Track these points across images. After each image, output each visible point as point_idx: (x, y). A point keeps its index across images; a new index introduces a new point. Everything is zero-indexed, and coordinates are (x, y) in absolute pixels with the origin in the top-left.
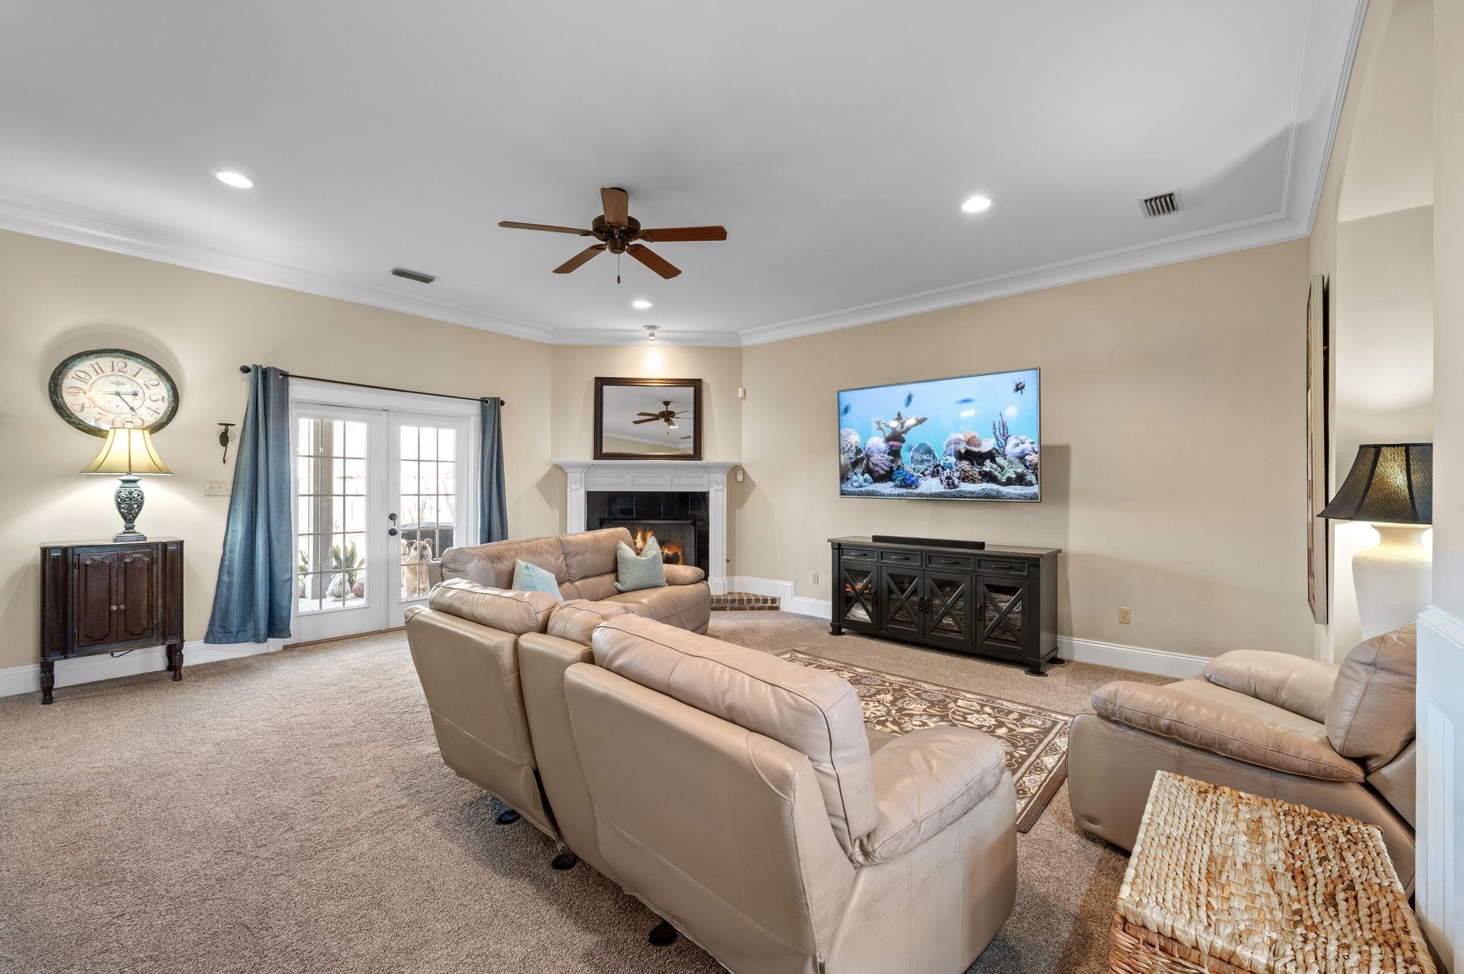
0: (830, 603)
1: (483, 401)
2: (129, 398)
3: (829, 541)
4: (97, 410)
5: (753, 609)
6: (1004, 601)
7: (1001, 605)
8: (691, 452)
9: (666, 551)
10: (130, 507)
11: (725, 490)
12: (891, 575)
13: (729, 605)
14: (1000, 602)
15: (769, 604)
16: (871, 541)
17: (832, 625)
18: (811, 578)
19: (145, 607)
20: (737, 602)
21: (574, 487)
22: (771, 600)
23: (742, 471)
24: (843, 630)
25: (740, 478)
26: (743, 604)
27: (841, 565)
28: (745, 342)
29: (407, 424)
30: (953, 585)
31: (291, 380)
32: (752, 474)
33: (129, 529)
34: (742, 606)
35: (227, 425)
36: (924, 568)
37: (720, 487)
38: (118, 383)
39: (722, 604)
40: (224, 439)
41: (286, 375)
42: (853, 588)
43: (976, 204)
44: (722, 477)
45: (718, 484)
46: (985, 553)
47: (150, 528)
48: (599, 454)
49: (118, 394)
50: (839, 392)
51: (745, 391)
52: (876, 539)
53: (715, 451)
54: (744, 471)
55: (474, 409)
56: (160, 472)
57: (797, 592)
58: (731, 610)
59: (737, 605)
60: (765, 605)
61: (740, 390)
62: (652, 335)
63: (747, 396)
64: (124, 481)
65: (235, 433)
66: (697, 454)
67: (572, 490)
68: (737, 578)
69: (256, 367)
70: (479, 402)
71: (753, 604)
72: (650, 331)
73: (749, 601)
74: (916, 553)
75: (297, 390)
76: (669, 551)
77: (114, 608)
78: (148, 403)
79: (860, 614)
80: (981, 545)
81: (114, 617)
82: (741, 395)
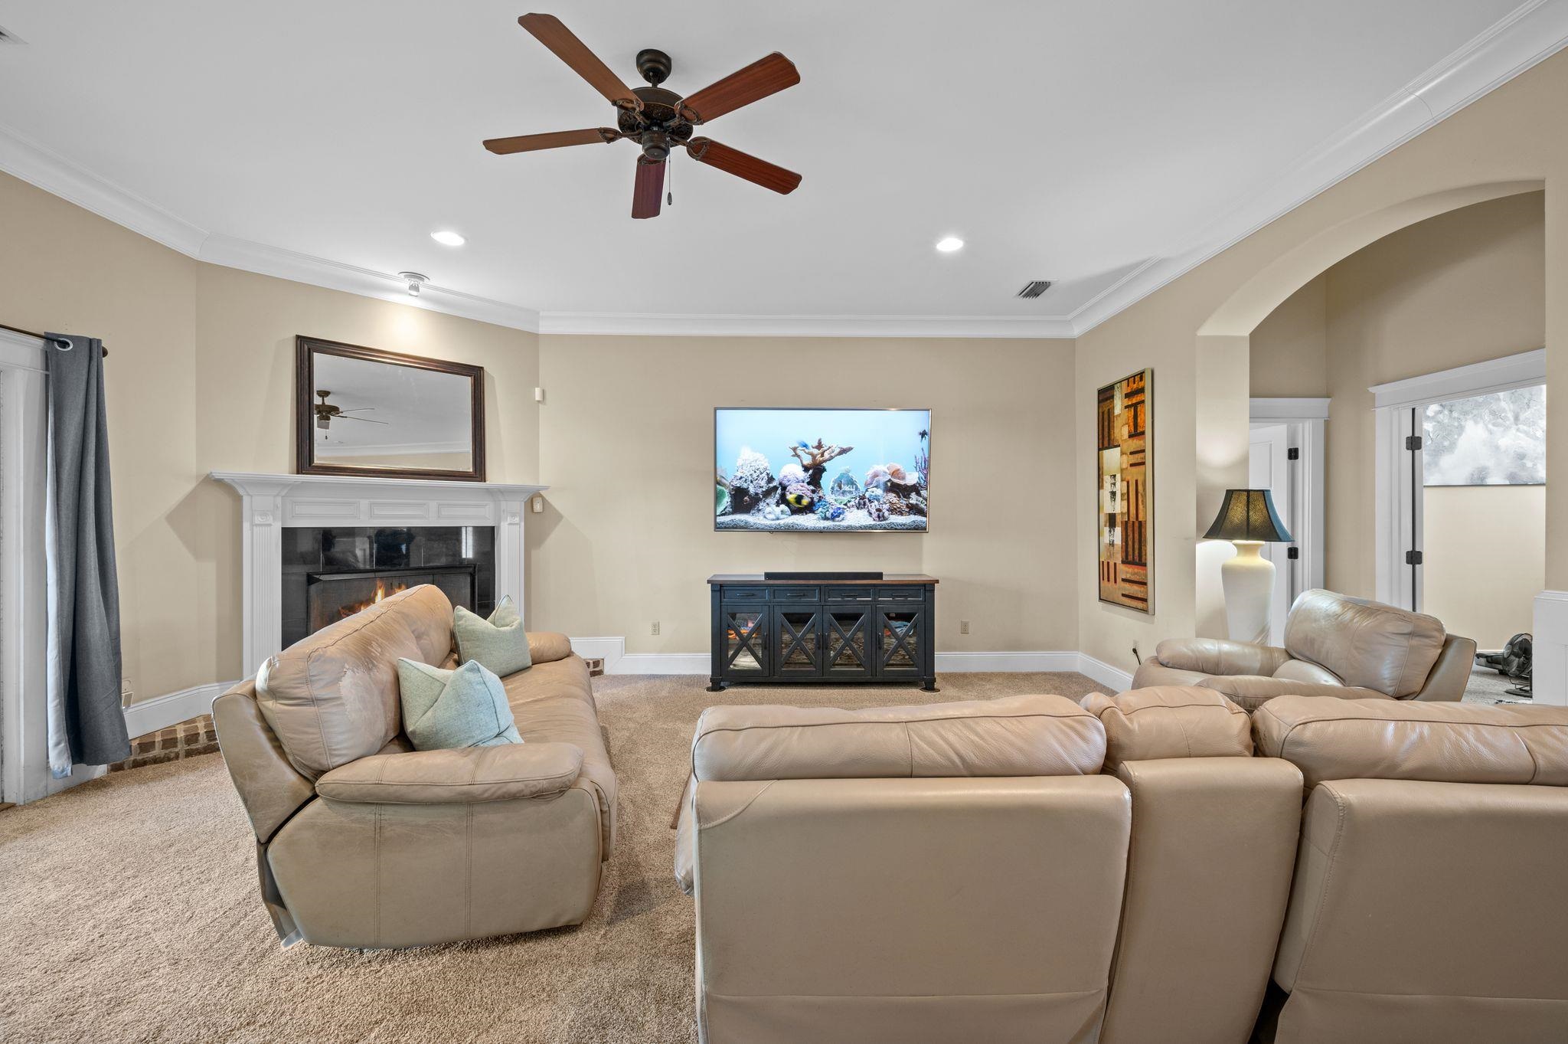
0: (709, 655)
1: (49, 338)
3: (709, 582)
6: (901, 628)
7: (898, 630)
8: (469, 467)
11: (523, 524)
12: (785, 615)
14: (896, 628)
16: (763, 579)
17: (712, 680)
18: (650, 629)
21: (258, 520)
22: (594, 663)
23: (541, 499)
24: (722, 684)
25: (538, 507)
27: (723, 610)
28: (544, 328)
30: (855, 617)
32: (556, 501)
36: (823, 603)
37: (517, 520)
42: (738, 633)
43: (950, 245)
44: (518, 505)
45: (513, 515)
46: (884, 583)
48: (306, 467)
50: (716, 409)
51: (544, 393)
52: (768, 576)
53: (502, 469)
54: (544, 500)
57: (628, 648)
61: (538, 391)
62: (416, 289)
63: (548, 396)
66: (479, 472)
67: (253, 525)
72: (413, 281)
74: (813, 588)
79: (746, 661)
80: (879, 576)
82: (538, 397)
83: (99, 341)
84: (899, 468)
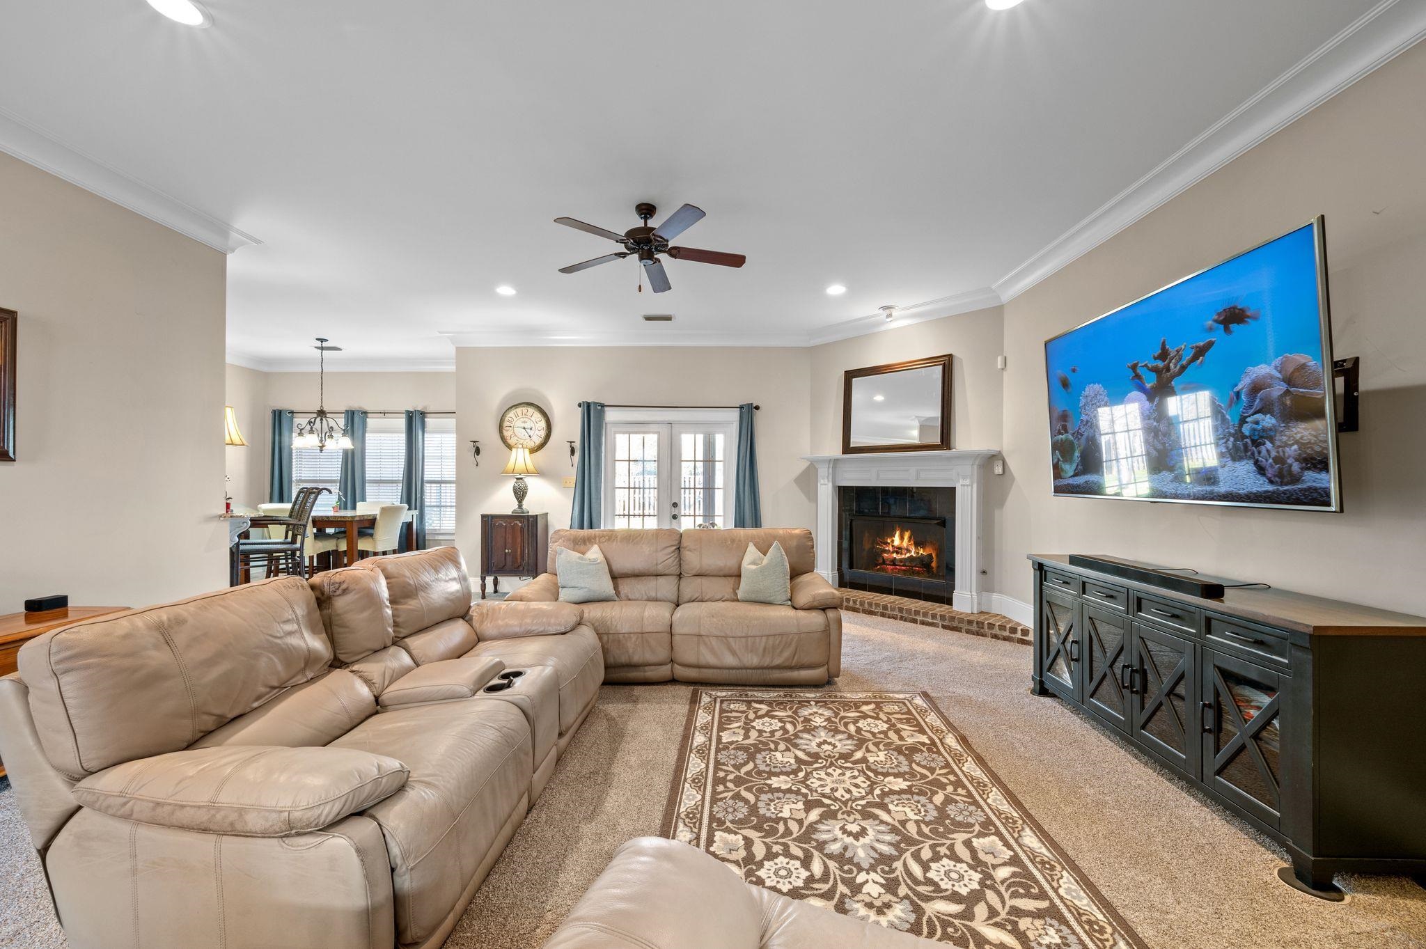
1: (741, 407)
2: (529, 431)
4: (516, 438)
5: (995, 637)
8: (936, 441)
9: (921, 551)
10: (520, 494)
11: (975, 486)
13: (965, 626)
15: (1019, 635)
16: (1067, 562)
19: (519, 553)
20: (975, 624)
21: (822, 481)
23: (1001, 462)
25: (997, 469)
26: (983, 628)
27: (1043, 594)
28: (1004, 297)
29: (686, 433)
31: (606, 409)
32: (1011, 463)
33: (520, 506)
34: (982, 631)
35: (571, 442)
37: (970, 481)
38: (524, 422)
39: (956, 624)
40: (573, 452)
41: (603, 406)
44: (975, 469)
45: (964, 478)
47: (532, 506)
48: (847, 448)
49: (524, 428)
51: (1005, 360)
52: (1074, 560)
53: (968, 438)
54: (1004, 461)
55: (734, 415)
56: (539, 473)
58: (967, 633)
59: (974, 628)
60: (1013, 636)
61: (1000, 359)
62: (890, 316)
63: (1009, 366)
64: (517, 479)
65: (577, 445)
67: (822, 485)
68: (995, 596)
69: (584, 402)
70: (739, 409)
71: (996, 631)
72: (887, 312)
73: (991, 626)
75: (611, 415)
76: (924, 551)
77: (507, 551)
78: (537, 432)
81: (508, 557)
82: (1000, 365)
83: (752, 404)
84: (1303, 361)
